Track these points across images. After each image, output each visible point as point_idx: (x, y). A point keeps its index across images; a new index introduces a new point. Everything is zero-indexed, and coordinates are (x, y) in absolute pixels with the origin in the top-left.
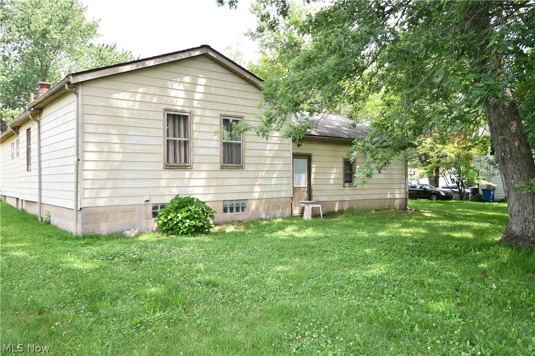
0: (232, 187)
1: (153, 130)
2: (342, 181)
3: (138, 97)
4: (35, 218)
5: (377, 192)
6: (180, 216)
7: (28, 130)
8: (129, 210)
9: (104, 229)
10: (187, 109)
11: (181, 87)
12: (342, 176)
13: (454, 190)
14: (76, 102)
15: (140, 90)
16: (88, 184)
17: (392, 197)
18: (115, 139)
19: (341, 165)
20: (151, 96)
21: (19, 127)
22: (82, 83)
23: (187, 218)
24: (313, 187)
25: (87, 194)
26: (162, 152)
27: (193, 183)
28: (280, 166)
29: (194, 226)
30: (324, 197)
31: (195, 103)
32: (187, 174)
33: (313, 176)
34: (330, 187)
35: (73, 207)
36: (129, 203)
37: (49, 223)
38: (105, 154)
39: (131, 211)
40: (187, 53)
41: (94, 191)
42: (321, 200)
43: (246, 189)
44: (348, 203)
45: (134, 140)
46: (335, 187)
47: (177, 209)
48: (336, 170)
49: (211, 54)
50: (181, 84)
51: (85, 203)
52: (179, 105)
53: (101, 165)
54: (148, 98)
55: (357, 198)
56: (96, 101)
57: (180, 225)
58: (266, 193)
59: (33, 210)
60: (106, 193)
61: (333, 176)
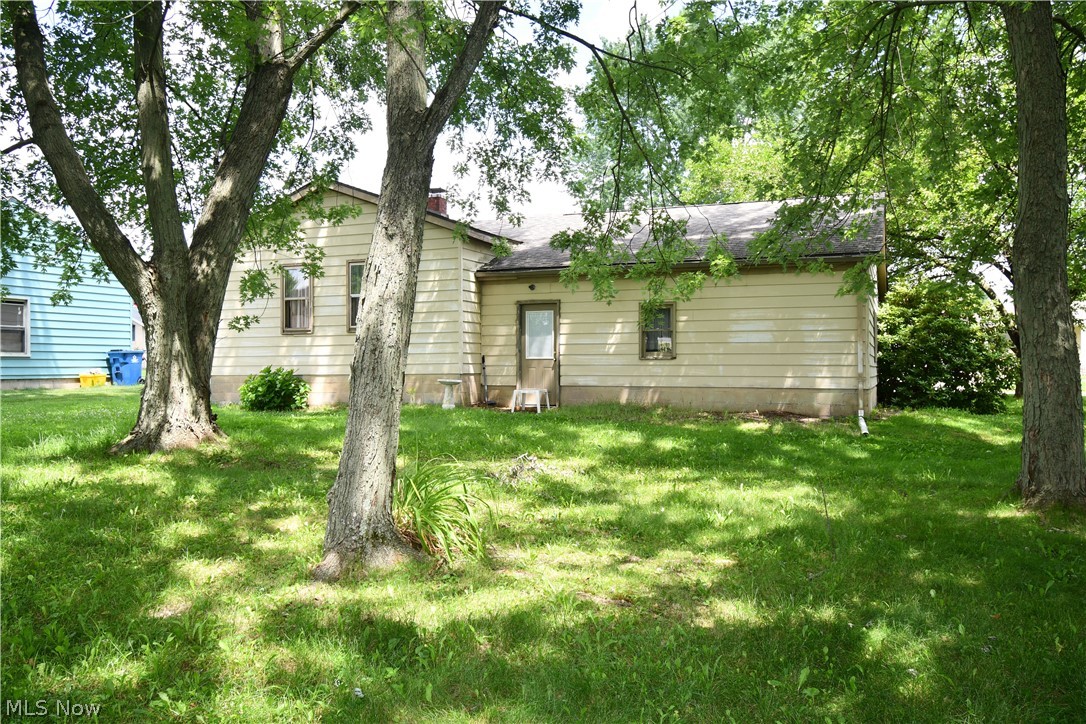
2: (636, 349)
5: (745, 371)
10: (308, 261)
11: (302, 235)
12: (636, 338)
17: (798, 384)
19: (635, 317)
20: (270, 252)
27: (315, 351)
28: (441, 325)
30: (589, 378)
32: (308, 340)
33: (563, 339)
34: (604, 360)
42: (581, 383)
44: (654, 392)
45: (254, 305)
46: (619, 360)
48: (623, 328)
55: (680, 382)
61: (613, 339)
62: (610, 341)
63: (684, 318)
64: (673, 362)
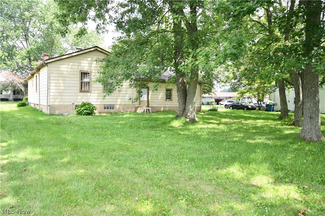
0: (108, 100)
1: (75, 78)
2: (165, 99)
3: (70, 67)
4: (38, 110)
6: (82, 109)
7: (36, 76)
8: (66, 107)
9: (57, 112)
10: (89, 70)
11: (87, 62)
12: (165, 96)
13: (256, 105)
14: (47, 70)
15: (71, 64)
16: (51, 97)
18: (61, 82)
19: (165, 92)
20: (75, 66)
21: (34, 74)
22: (49, 63)
23: (85, 109)
24: (150, 101)
25: (51, 100)
26: (79, 86)
27: (91, 97)
28: (130, 91)
29: (87, 112)
31: (93, 68)
32: (89, 94)
33: (150, 96)
34: (158, 101)
35: (46, 105)
36: (66, 104)
37: (42, 111)
38: (58, 87)
39: (67, 107)
40: (89, 50)
41: (54, 100)
42: (154, 106)
43: (114, 100)
44: (168, 108)
45: (68, 82)
46: (161, 101)
47: (82, 107)
48: (162, 94)
49: (99, 49)
50: (87, 61)
51: (50, 104)
52: (86, 69)
53: (56, 91)
54: (73, 67)
55: (173, 106)
56: (54, 69)
57: (82, 112)
58: (123, 102)
59: (38, 107)
60: (58, 100)
61: (160, 96)
62: (160, 97)
63: (174, 92)
64: (172, 101)
